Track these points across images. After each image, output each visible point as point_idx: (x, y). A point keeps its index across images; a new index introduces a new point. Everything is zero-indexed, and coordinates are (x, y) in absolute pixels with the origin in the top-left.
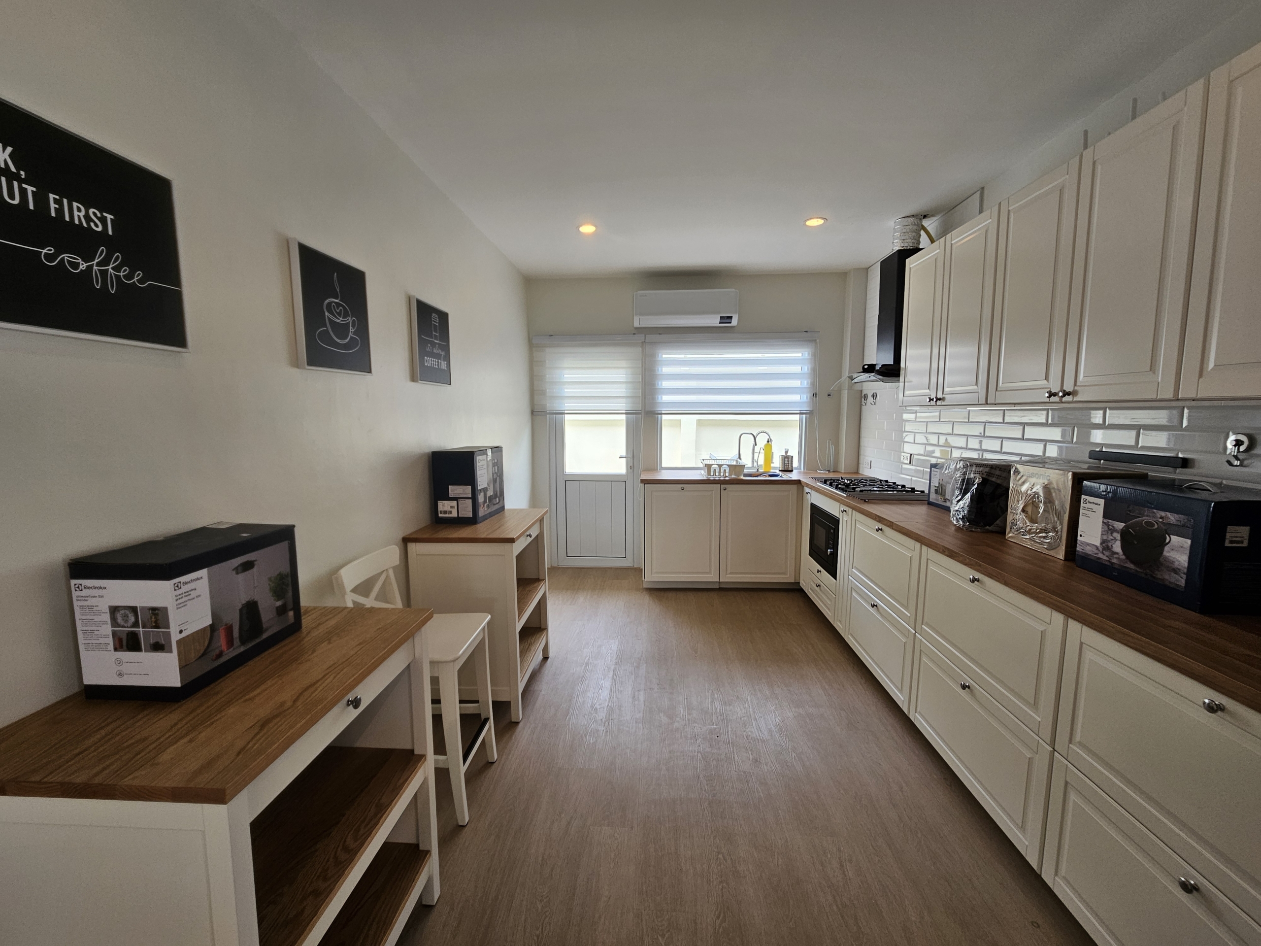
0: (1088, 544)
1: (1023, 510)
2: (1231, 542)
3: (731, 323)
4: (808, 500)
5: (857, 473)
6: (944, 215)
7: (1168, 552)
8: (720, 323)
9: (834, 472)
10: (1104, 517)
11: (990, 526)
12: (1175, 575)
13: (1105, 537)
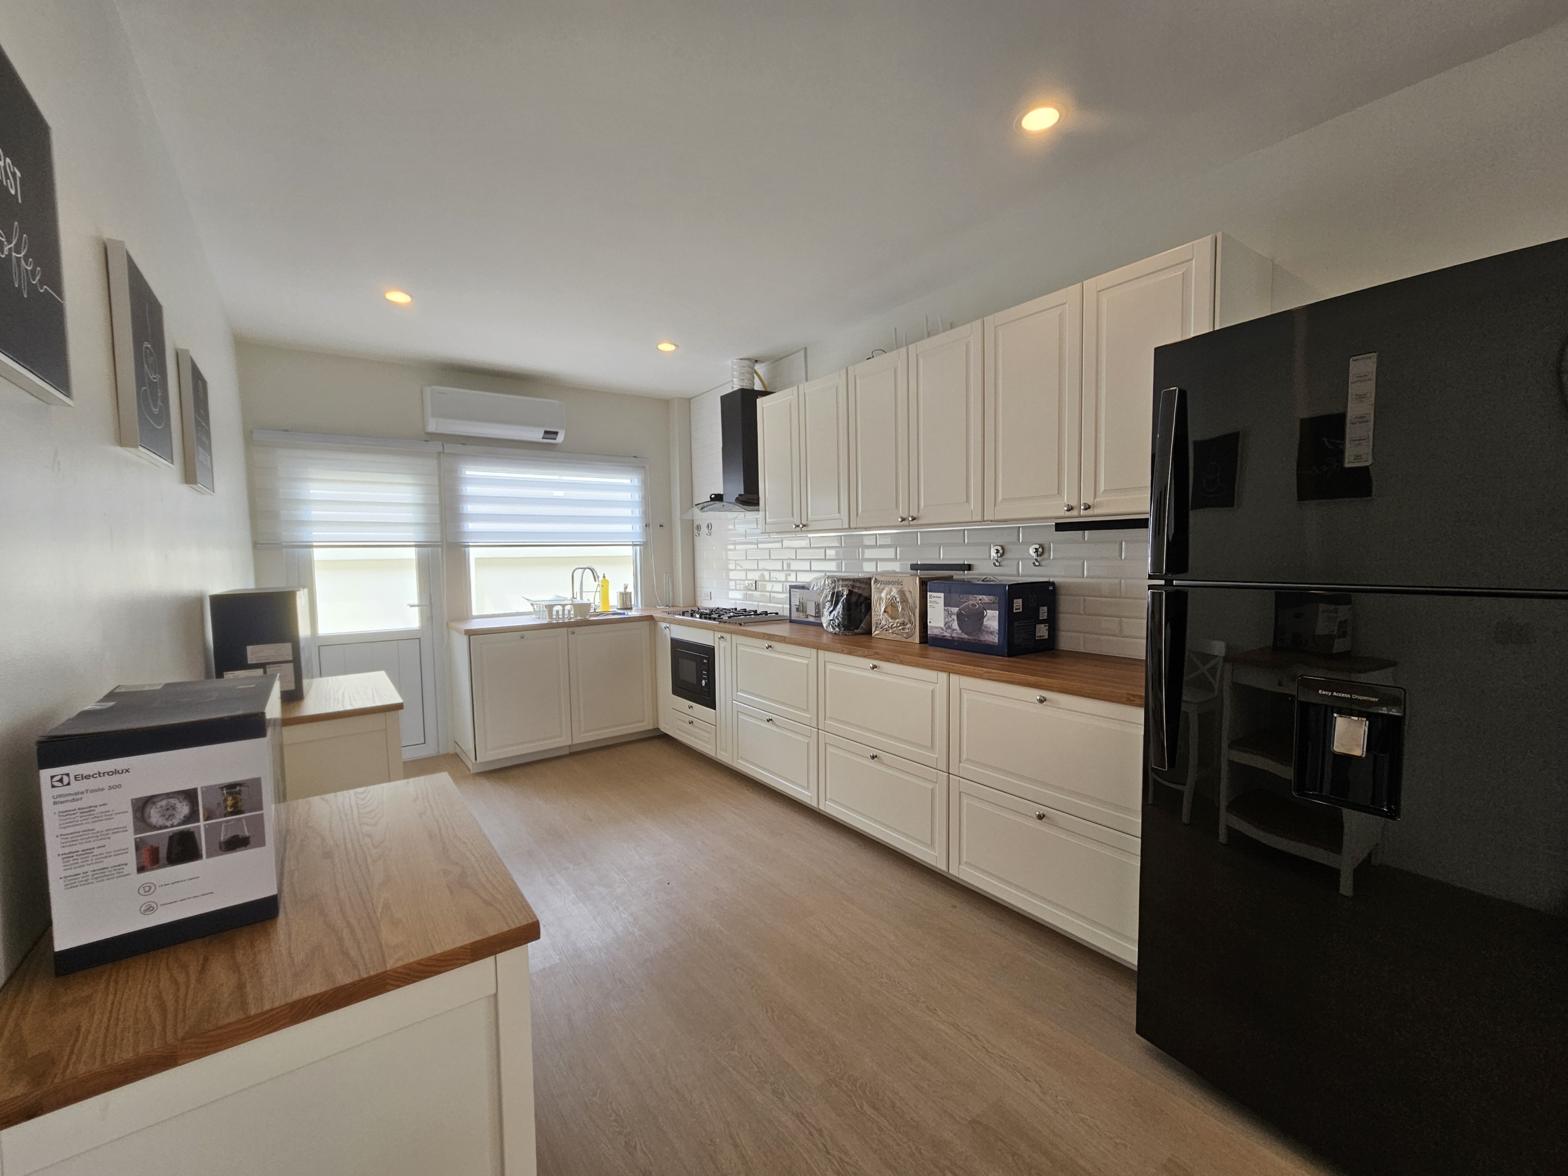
0: (936, 628)
1: (885, 612)
2: (1016, 609)
3: (555, 439)
4: (665, 635)
5: (695, 605)
6: (772, 363)
7: (986, 622)
8: (543, 438)
9: (672, 606)
10: (944, 606)
11: (857, 629)
12: (992, 636)
13: (947, 620)
